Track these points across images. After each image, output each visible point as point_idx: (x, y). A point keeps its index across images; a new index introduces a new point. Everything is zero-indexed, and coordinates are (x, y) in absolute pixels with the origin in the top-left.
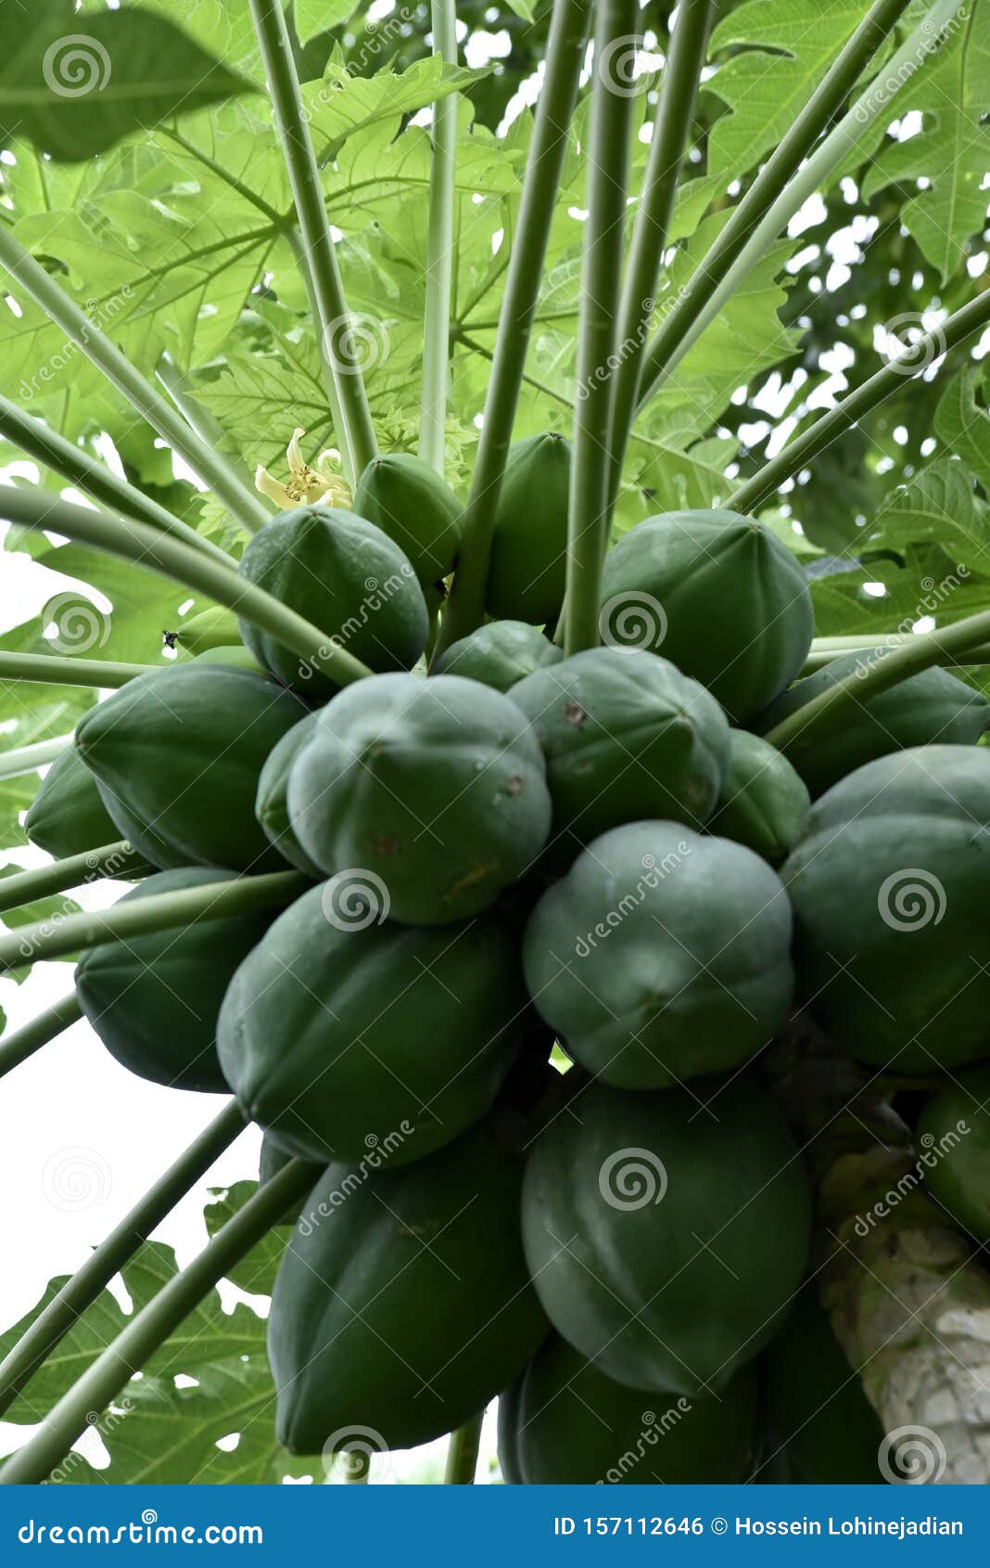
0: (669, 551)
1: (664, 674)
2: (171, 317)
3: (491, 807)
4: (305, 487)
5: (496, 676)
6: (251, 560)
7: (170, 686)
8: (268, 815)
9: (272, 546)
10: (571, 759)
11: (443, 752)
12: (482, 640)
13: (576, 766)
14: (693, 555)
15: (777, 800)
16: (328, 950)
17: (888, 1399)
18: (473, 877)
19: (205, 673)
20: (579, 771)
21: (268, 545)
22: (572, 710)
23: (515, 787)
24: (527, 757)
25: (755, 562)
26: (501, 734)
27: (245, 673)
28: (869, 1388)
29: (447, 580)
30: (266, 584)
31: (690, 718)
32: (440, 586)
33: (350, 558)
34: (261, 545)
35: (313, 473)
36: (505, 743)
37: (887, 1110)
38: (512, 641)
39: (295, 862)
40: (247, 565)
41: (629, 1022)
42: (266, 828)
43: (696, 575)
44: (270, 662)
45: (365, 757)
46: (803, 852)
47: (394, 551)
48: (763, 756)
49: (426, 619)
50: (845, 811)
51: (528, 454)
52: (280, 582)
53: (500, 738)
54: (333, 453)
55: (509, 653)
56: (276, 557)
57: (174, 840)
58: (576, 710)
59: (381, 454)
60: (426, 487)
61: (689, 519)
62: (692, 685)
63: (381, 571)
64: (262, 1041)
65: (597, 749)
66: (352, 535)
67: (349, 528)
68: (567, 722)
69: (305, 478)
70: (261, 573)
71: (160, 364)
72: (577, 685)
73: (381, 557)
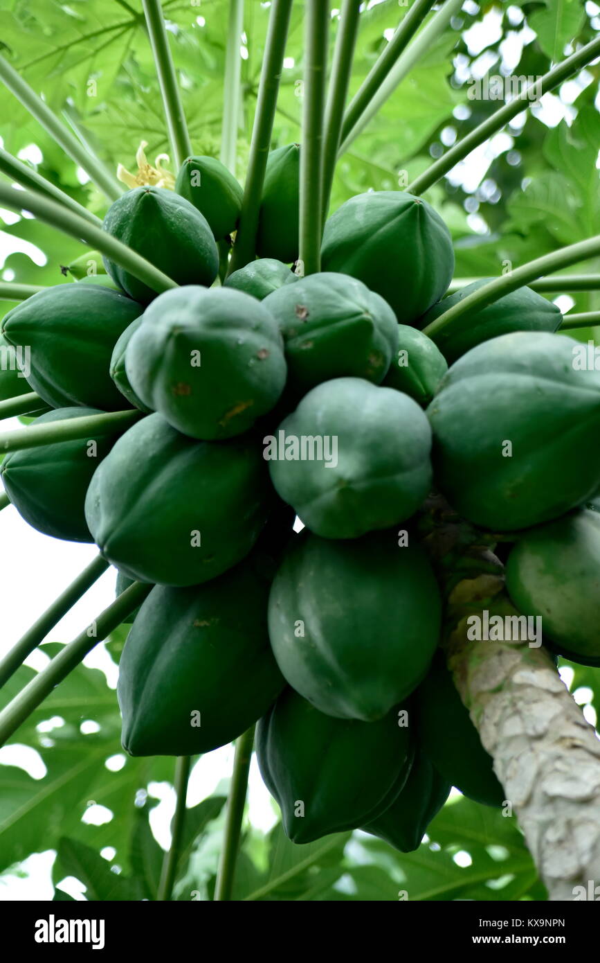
0: (366, 216)
1: (357, 288)
2: (73, 76)
3: (248, 367)
4: (147, 177)
5: (258, 292)
6: (109, 220)
7: (60, 297)
8: (117, 373)
9: (122, 211)
10: (300, 340)
11: (218, 333)
12: (250, 270)
13: (302, 344)
14: (379, 218)
15: (427, 367)
16: (151, 454)
17: (483, 723)
18: (238, 410)
19: (81, 289)
20: (304, 347)
21: (120, 210)
22: (300, 310)
23: (263, 356)
24: (271, 338)
25: (418, 224)
26: (254, 323)
27: (106, 289)
28: (473, 716)
29: (233, 235)
30: (118, 234)
31: (372, 316)
32: (229, 238)
33: (170, 218)
34: (115, 211)
35: (152, 169)
36: (258, 329)
37: (490, 554)
38: (268, 270)
39: (135, 404)
40: (107, 223)
41: (330, 497)
42: (116, 383)
43: (382, 230)
44: (122, 282)
45: (170, 336)
46: (440, 398)
47: (197, 214)
48: (419, 341)
49: (218, 258)
50: (465, 373)
51: (282, 157)
52: (127, 233)
53: (254, 327)
54: (165, 156)
55: (266, 278)
56: (125, 219)
57: (62, 391)
58: (302, 310)
59: (193, 156)
60: (218, 176)
61: (378, 197)
62: (375, 296)
63: (190, 227)
64: (111, 508)
65: (315, 334)
66: (171, 204)
67: (169, 200)
68: (297, 317)
69: (147, 172)
70: (115, 227)
71: (66, 106)
72: (304, 295)
73: (189, 218)
